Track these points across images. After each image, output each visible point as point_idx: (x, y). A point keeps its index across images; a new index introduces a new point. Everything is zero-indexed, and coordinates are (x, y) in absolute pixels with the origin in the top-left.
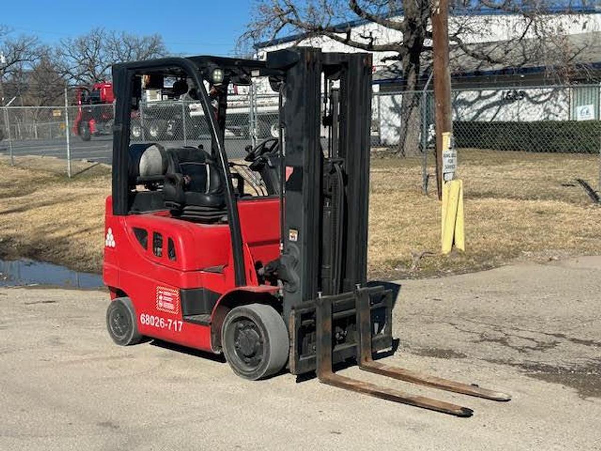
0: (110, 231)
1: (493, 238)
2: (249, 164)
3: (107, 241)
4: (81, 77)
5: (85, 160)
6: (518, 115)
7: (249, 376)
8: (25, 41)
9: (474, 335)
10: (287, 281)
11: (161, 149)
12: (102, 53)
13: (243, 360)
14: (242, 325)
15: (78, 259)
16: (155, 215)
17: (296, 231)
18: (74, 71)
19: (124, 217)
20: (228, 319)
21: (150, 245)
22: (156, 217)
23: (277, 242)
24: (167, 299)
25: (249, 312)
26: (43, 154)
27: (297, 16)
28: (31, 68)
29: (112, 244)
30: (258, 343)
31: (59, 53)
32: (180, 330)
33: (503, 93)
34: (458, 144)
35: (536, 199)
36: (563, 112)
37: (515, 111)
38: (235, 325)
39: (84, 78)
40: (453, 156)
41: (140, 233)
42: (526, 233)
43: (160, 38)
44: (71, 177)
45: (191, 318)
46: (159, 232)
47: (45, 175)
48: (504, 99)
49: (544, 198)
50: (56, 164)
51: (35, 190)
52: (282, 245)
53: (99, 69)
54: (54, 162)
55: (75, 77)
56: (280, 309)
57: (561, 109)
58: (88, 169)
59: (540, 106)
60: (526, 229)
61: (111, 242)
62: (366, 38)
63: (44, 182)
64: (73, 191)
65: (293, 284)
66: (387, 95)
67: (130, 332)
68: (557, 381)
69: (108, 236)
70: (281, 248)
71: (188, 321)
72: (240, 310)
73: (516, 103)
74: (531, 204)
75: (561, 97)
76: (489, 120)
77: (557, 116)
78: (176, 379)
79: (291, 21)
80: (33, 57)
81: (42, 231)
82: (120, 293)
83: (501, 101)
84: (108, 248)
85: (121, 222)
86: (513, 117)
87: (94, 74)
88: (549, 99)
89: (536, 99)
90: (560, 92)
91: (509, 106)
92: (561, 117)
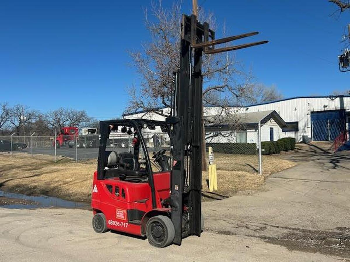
0: (95, 186)
1: (226, 185)
2: (155, 159)
3: (94, 190)
4: (54, 125)
5: (61, 156)
6: (219, 141)
7: (158, 246)
8: (34, 112)
9: (235, 225)
10: (174, 206)
11: (116, 153)
12: (63, 116)
13: (155, 239)
14: (155, 225)
15: (66, 195)
16: (114, 179)
17: (178, 186)
18: (52, 123)
19: (102, 181)
20: (149, 222)
21: (114, 191)
22: (115, 180)
23: (168, 190)
24: (121, 214)
25: (159, 219)
26: (44, 153)
27: (143, 105)
28: (35, 122)
29: (97, 191)
30: (162, 232)
31: (46, 116)
32: (127, 227)
33: (214, 133)
34: (214, 151)
35: (236, 171)
36: (234, 140)
37: (218, 139)
38: (151, 225)
39: (56, 125)
40: (212, 155)
41: (109, 187)
42: (237, 183)
43: (85, 112)
44: (56, 162)
45: (132, 222)
46: (118, 186)
47: (45, 161)
48: (214, 135)
49: (238, 171)
50: (50, 157)
51: (43, 167)
52: (170, 191)
53: (61, 122)
54: (48, 157)
55: (52, 125)
56: (170, 217)
57: (233, 139)
58: (62, 159)
59: (227, 138)
60: (236, 182)
61: (96, 190)
62: (169, 113)
63: (46, 164)
64: (58, 168)
65: (177, 207)
67: (103, 227)
68: (276, 244)
69: (94, 188)
70: (170, 193)
71: (130, 223)
72: (155, 218)
73: (218, 137)
74: (234, 172)
75: (233, 135)
76: (209, 142)
78: (128, 248)
79: (141, 107)
80: (36, 118)
81: (48, 184)
82: (98, 211)
84: (94, 194)
85: (101, 183)
86: (217, 141)
87: (59, 123)
88: (229, 135)
89: (224, 136)
90: (233, 133)
91: (216, 137)
92: (234, 141)
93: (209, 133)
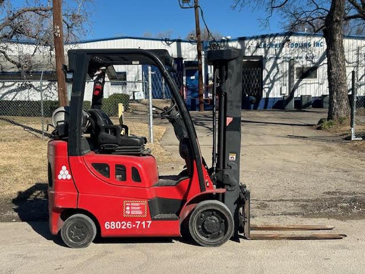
6: (28, 97)
10: (229, 185)
17: (235, 154)
24: (135, 208)
29: (67, 177)
33: (19, 84)
37: (27, 95)
41: (100, 166)
45: (159, 217)
46: (122, 164)
48: (19, 88)
61: (65, 176)
65: (234, 186)
69: (61, 172)
71: (156, 220)
72: (206, 206)
73: (27, 90)
77: (51, 98)
83: (18, 89)
88: (46, 89)
90: (52, 85)
91: (22, 92)
92: (54, 99)
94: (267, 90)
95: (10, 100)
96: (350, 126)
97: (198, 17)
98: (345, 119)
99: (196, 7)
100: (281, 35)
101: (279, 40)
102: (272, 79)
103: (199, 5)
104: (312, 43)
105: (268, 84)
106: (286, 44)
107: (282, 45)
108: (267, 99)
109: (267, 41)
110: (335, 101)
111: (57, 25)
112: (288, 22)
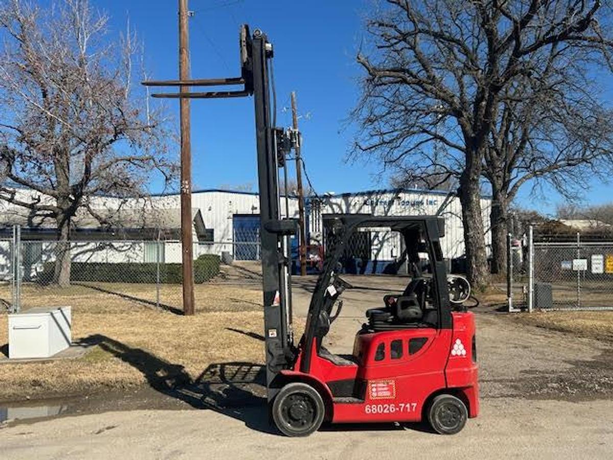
6: (107, 258)
33: (96, 244)
36: (138, 258)
37: (104, 256)
48: (97, 248)
57: (138, 255)
59: (123, 253)
66: (5, 240)
73: (105, 251)
75: (137, 248)
77: (135, 259)
83: (94, 249)
86: (103, 260)
88: (129, 249)
89: (120, 249)
90: (137, 245)
91: (99, 252)
92: (139, 260)
93: (83, 244)
94: (375, 252)
95: (84, 261)
96: (506, 296)
97: (300, 168)
98: (486, 287)
99: (297, 159)
100: (390, 192)
101: (387, 197)
102: (381, 239)
103: (301, 157)
104: (425, 202)
105: (377, 245)
106: (396, 202)
107: (391, 203)
108: (375, 261)
109: (374, 198)
110: (474, 266)
111: (186, 180)
112: (400, 177)
